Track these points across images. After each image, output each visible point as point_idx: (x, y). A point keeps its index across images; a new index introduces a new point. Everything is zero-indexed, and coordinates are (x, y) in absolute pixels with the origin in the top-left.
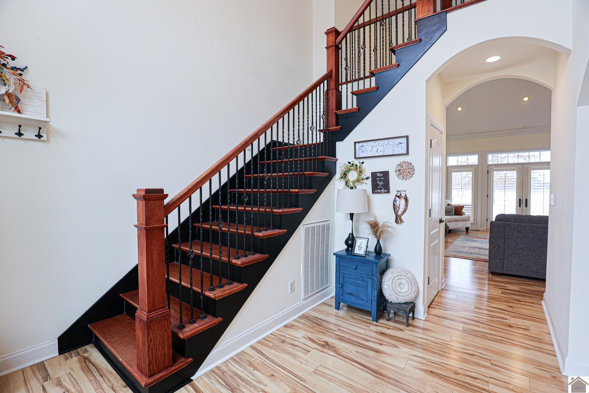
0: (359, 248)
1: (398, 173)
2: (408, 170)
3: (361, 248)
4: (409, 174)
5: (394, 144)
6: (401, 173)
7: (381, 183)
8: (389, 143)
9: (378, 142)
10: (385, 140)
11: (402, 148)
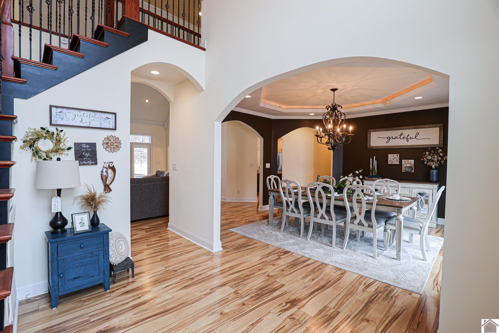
0: (81, 225)
1: (105, 146)
2: (115, 144)
3: (84, 223)
4: (116, 147)
5: (101, 117)
6: (109, 146)
7: (87, 155)
8: (96, 115)
9: (82, 112)
10: (91, 112)
11: (110, 123)
